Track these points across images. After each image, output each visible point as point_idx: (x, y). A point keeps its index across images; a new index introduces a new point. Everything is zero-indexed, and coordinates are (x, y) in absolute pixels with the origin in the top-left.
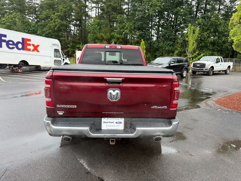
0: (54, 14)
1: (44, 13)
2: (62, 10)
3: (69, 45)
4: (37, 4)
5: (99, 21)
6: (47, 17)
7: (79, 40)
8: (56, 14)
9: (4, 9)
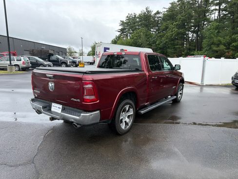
0: (172, 24)
1: (164, 24)
2: (180, 18)
3: (183, 53)
4: (160, 17)
5: (218, 24)
6: (167, 28)
7: (195, 46)
8: (175, 23)
9: (135, 26)
